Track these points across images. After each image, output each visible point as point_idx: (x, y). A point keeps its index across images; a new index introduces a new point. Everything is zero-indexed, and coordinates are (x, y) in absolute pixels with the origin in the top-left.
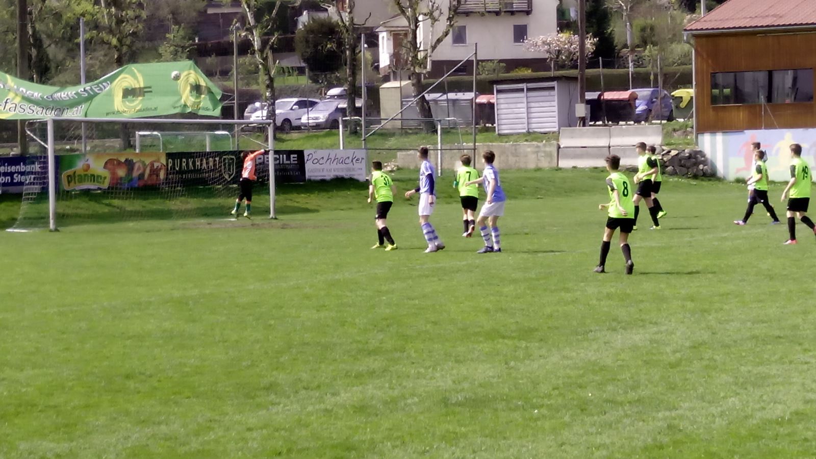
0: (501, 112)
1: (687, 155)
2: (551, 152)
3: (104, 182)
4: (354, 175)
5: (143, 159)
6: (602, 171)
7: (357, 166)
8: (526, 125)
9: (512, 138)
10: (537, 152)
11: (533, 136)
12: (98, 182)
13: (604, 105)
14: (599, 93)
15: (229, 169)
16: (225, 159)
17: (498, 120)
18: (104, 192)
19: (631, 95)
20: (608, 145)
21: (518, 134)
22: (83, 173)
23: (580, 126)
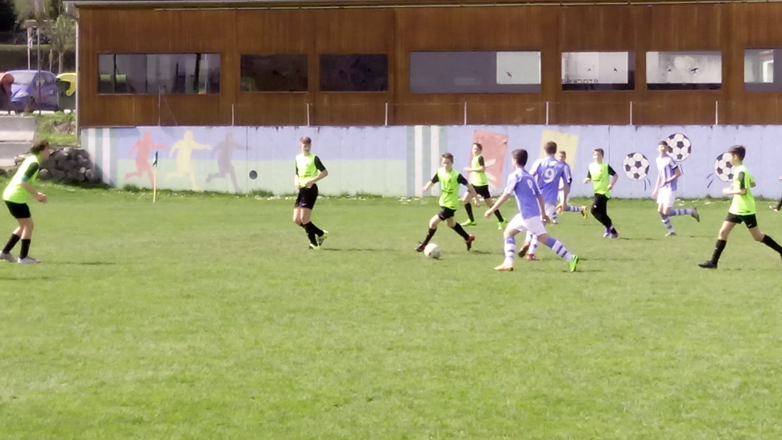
1: (66, 154)
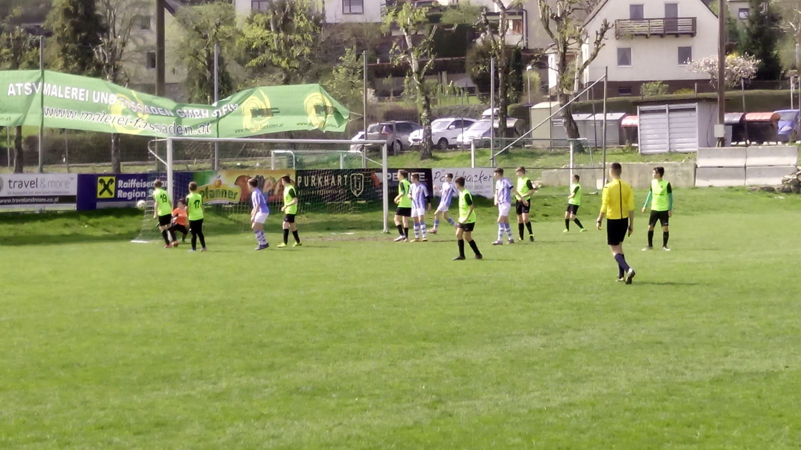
0: (643, 132)
2: (688, 171)
3: (234, 198)
4: (481, 192)
5: (273, 176)
6: (737, 190)
7: (484, 183)
8: (667, 146)
9: (653, 157)
10: (675, 171)
11: (674, 156)
12: (229, 197)
13: (746, 126)
14: (742, 114)
15: (358, 187)
16: (353, 176)
17: (641, 140)
18: (236, 207)
19: (773, 116)
20: (744, 165)
21: (661, 154)
22: (214, 189)
23: (718, 146)
